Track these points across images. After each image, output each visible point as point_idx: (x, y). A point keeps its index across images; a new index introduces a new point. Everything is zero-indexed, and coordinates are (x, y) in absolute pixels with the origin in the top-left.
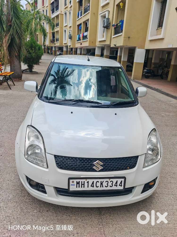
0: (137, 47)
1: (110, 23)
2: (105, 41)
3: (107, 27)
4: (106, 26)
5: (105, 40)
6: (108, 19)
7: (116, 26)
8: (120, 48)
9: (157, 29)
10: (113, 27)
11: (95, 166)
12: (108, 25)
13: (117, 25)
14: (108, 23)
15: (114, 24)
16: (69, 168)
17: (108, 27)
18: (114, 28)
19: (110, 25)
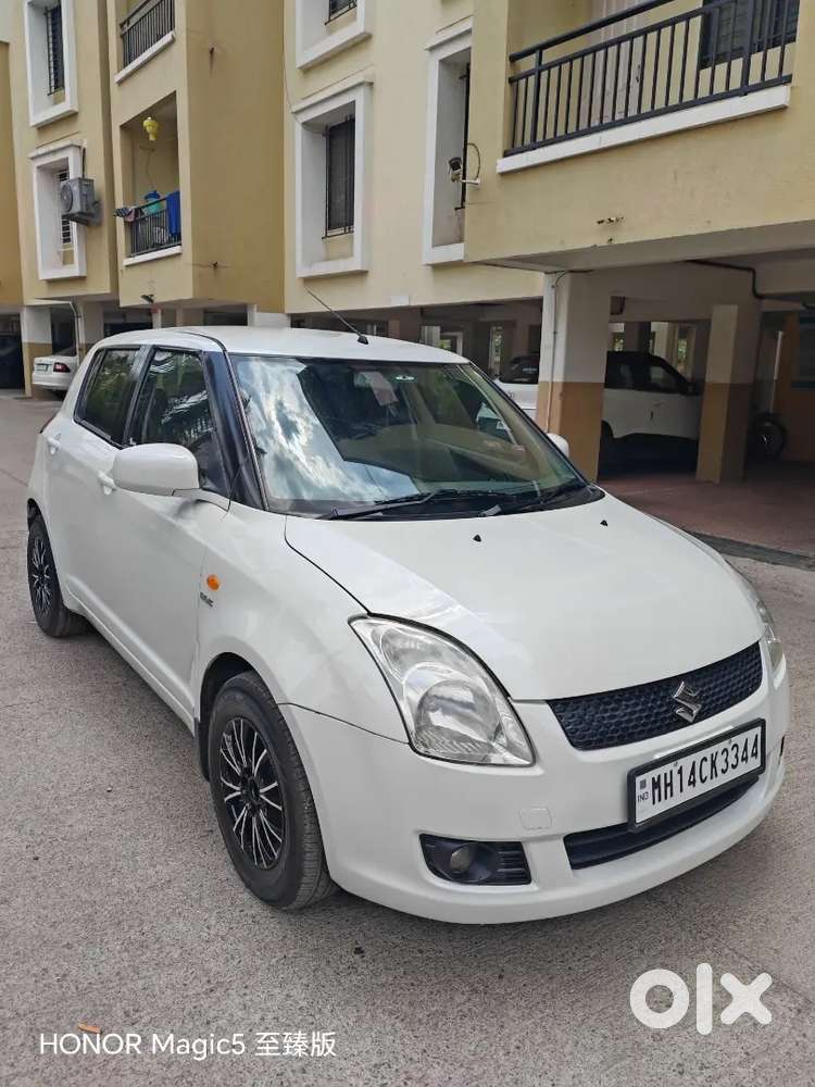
0: (255, 306)
1: (96, 202)
2: (81, 279)
3: (84, 217)
4: (81, 213)
5: (83, 274)
6: (85, 183)
7: (136, 215)
8: (160, 311)
9: (326, 236)
10: (120, 221)
11: (680, 705)
12: (92, 210)
13: (138, 211)
14: (90, 201)
15: (119, 204)
16: (612, 738)
17: (89, 218)
18: (125, 222)
19: (99, 210)
